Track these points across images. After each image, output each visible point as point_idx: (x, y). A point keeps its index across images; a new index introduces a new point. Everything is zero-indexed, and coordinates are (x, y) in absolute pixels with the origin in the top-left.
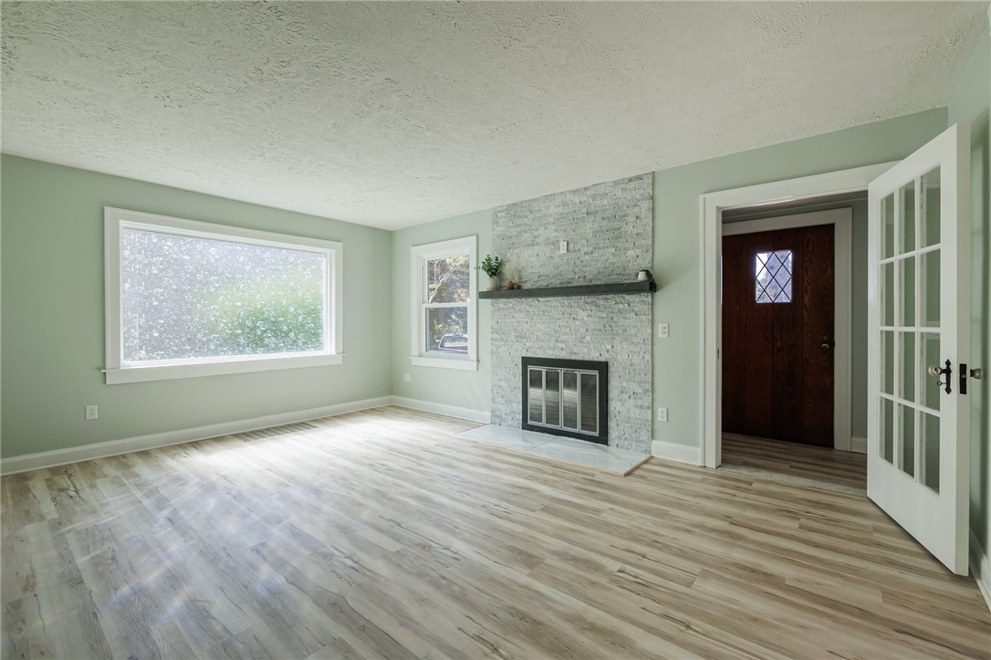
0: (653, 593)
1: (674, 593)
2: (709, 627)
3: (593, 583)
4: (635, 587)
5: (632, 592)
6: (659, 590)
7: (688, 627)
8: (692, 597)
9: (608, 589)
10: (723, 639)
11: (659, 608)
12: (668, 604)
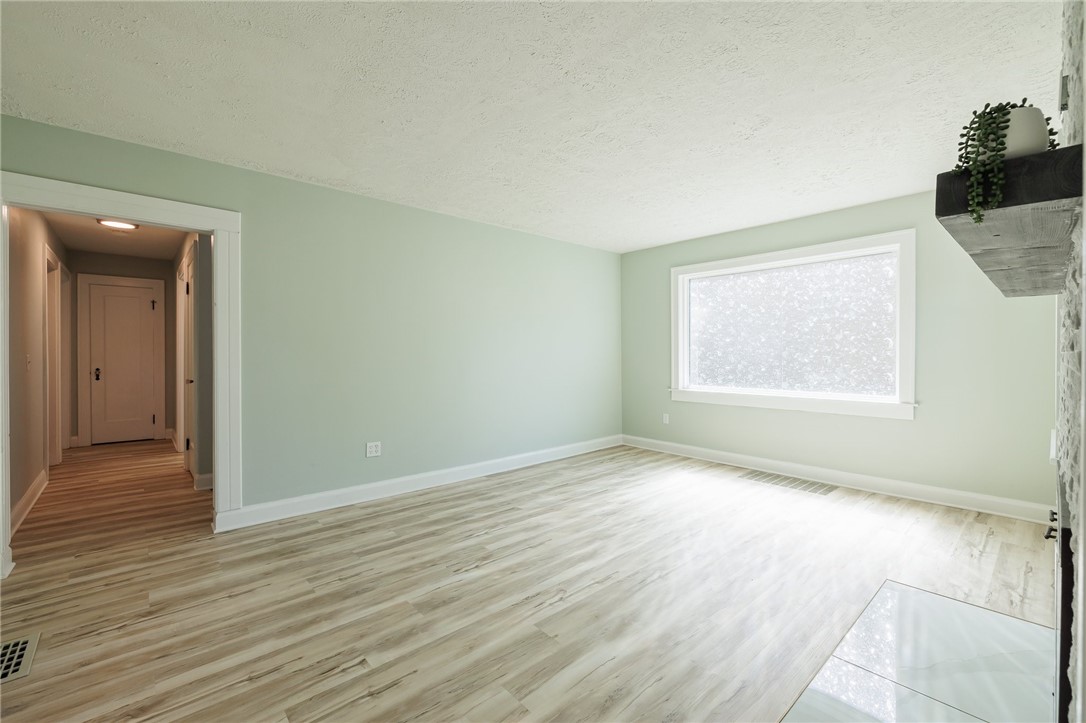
0: (310, 674)
1: (294, 691)
2: (232, 694)
3: (362, 636)
4: (331, 664)
5: (327, 659)
6: (309, 680)
7: (250, 679)
8: (273, 704)
9: (346, 644)
10: (212, 697)
11: (289, 670)
12: (287, 678)
